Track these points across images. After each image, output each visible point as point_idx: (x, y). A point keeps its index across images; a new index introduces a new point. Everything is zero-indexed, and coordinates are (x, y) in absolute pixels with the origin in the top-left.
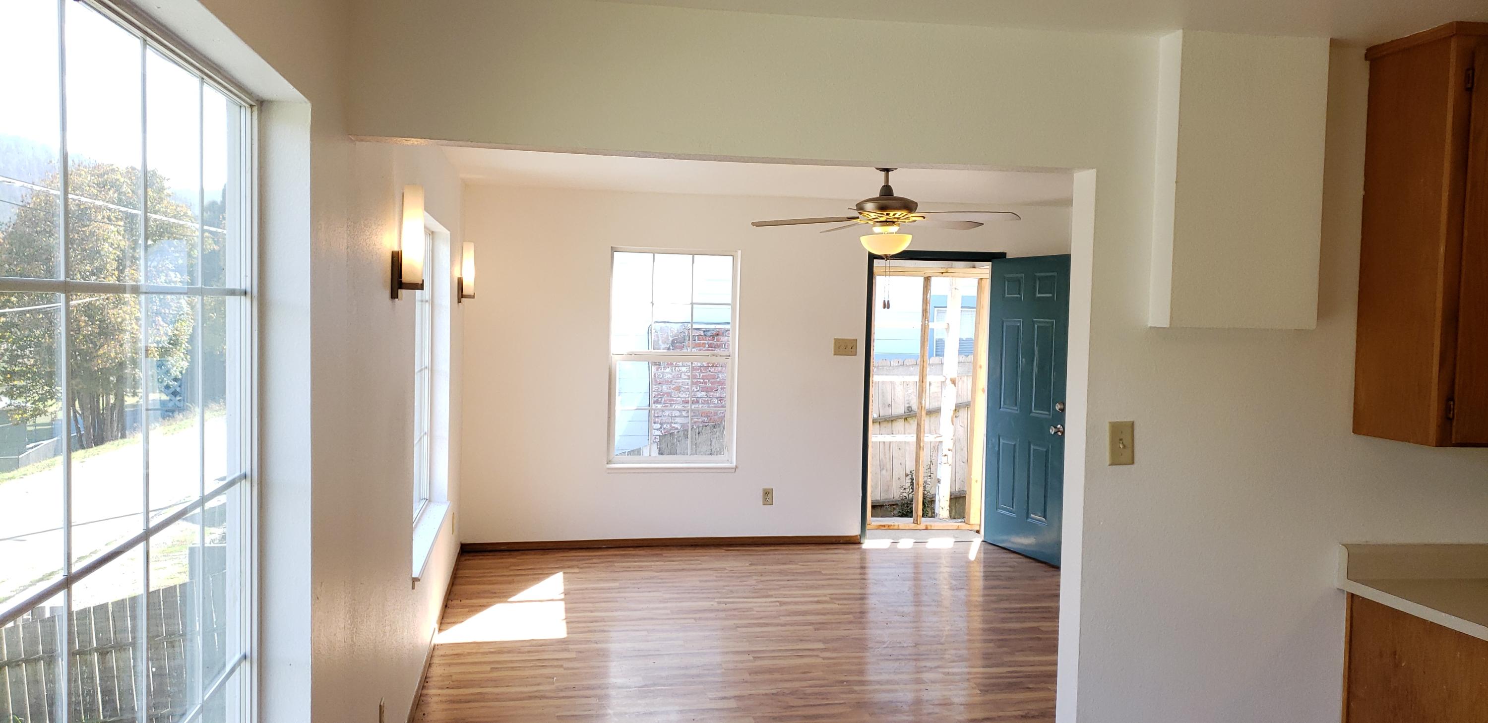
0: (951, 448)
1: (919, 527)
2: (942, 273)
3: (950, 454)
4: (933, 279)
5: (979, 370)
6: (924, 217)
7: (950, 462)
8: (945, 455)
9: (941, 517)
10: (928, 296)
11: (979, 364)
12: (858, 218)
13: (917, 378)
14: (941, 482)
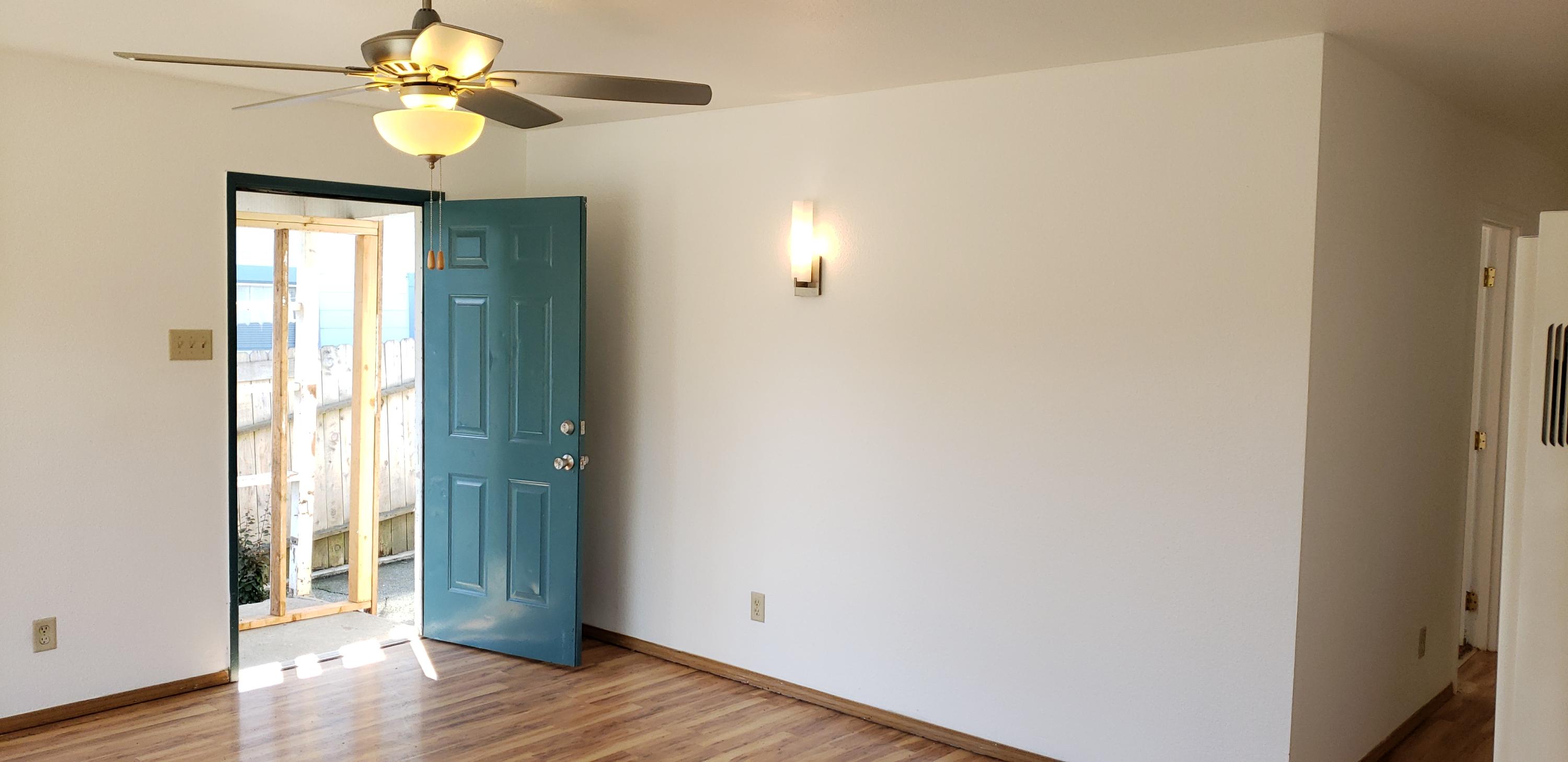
0: (312, 490)
1: (282, 620)
2: (305, 224)
3: (311, 499)
4: (291, 233)
5: (364, 373)
6: (515, 82)
7: (311, 512)
8: (304, 502)
9: (300, 593)
10: (285, 260)
11: (364, 363)
12: (372, 70)
13: (269, 388)
14: (299, 542)
